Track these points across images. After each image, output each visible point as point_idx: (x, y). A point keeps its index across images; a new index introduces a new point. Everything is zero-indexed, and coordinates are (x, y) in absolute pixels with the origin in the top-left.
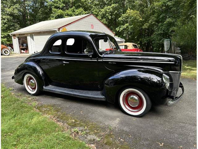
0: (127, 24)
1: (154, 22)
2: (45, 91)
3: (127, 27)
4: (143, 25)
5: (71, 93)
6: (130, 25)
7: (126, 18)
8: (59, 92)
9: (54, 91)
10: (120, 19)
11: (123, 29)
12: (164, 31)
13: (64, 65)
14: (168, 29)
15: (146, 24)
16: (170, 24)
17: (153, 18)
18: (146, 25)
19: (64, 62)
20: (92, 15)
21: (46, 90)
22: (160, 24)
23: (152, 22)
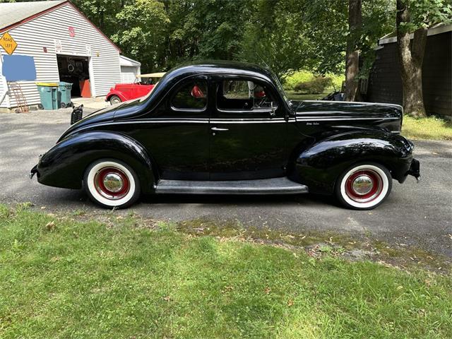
0: (138, 29)
1: (194, 29)
2: (160, 194)
3: (139, 35)
4: (172, 32)
5: (234, 188)
6: (145, 30)
7: (134, 15)
8: (200, 190)
9: (188, 190)
10: (120, 15)
11: (130, 39)
12: (215, 47)
13: (214, 134)
14: (224, 45)
15: (177, 31)
16: (227, 35)
17: (192, 19)
18: (178, 33)
19: (215, 129)
20: (68, 3)
21: (163, 192)
22: (206, 34)
23: (190, 28)
